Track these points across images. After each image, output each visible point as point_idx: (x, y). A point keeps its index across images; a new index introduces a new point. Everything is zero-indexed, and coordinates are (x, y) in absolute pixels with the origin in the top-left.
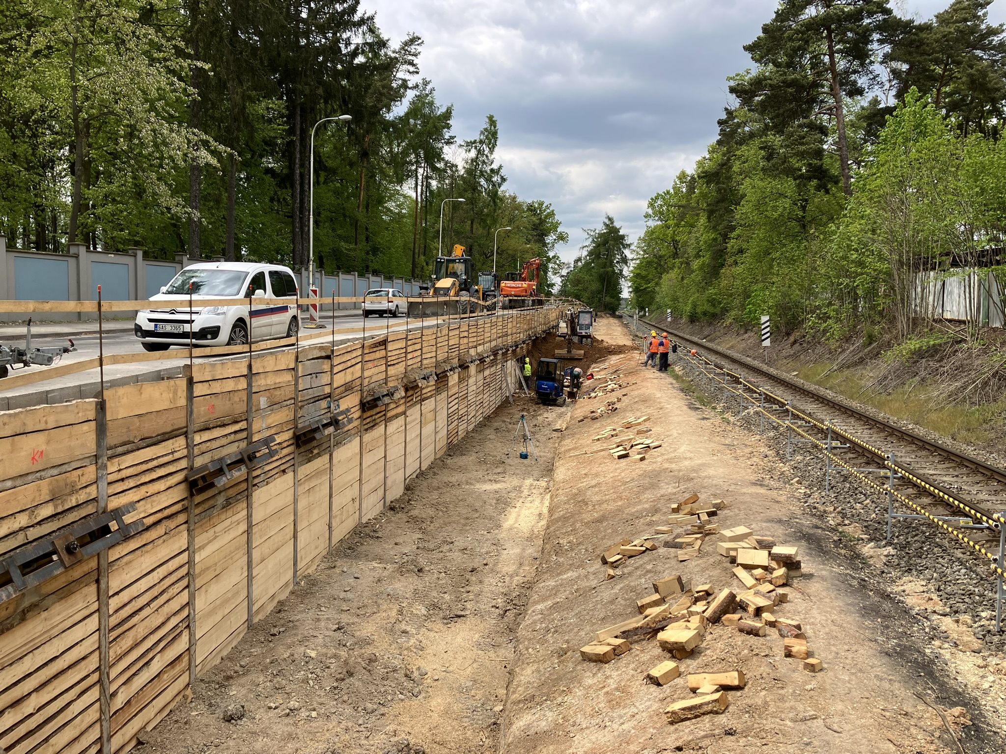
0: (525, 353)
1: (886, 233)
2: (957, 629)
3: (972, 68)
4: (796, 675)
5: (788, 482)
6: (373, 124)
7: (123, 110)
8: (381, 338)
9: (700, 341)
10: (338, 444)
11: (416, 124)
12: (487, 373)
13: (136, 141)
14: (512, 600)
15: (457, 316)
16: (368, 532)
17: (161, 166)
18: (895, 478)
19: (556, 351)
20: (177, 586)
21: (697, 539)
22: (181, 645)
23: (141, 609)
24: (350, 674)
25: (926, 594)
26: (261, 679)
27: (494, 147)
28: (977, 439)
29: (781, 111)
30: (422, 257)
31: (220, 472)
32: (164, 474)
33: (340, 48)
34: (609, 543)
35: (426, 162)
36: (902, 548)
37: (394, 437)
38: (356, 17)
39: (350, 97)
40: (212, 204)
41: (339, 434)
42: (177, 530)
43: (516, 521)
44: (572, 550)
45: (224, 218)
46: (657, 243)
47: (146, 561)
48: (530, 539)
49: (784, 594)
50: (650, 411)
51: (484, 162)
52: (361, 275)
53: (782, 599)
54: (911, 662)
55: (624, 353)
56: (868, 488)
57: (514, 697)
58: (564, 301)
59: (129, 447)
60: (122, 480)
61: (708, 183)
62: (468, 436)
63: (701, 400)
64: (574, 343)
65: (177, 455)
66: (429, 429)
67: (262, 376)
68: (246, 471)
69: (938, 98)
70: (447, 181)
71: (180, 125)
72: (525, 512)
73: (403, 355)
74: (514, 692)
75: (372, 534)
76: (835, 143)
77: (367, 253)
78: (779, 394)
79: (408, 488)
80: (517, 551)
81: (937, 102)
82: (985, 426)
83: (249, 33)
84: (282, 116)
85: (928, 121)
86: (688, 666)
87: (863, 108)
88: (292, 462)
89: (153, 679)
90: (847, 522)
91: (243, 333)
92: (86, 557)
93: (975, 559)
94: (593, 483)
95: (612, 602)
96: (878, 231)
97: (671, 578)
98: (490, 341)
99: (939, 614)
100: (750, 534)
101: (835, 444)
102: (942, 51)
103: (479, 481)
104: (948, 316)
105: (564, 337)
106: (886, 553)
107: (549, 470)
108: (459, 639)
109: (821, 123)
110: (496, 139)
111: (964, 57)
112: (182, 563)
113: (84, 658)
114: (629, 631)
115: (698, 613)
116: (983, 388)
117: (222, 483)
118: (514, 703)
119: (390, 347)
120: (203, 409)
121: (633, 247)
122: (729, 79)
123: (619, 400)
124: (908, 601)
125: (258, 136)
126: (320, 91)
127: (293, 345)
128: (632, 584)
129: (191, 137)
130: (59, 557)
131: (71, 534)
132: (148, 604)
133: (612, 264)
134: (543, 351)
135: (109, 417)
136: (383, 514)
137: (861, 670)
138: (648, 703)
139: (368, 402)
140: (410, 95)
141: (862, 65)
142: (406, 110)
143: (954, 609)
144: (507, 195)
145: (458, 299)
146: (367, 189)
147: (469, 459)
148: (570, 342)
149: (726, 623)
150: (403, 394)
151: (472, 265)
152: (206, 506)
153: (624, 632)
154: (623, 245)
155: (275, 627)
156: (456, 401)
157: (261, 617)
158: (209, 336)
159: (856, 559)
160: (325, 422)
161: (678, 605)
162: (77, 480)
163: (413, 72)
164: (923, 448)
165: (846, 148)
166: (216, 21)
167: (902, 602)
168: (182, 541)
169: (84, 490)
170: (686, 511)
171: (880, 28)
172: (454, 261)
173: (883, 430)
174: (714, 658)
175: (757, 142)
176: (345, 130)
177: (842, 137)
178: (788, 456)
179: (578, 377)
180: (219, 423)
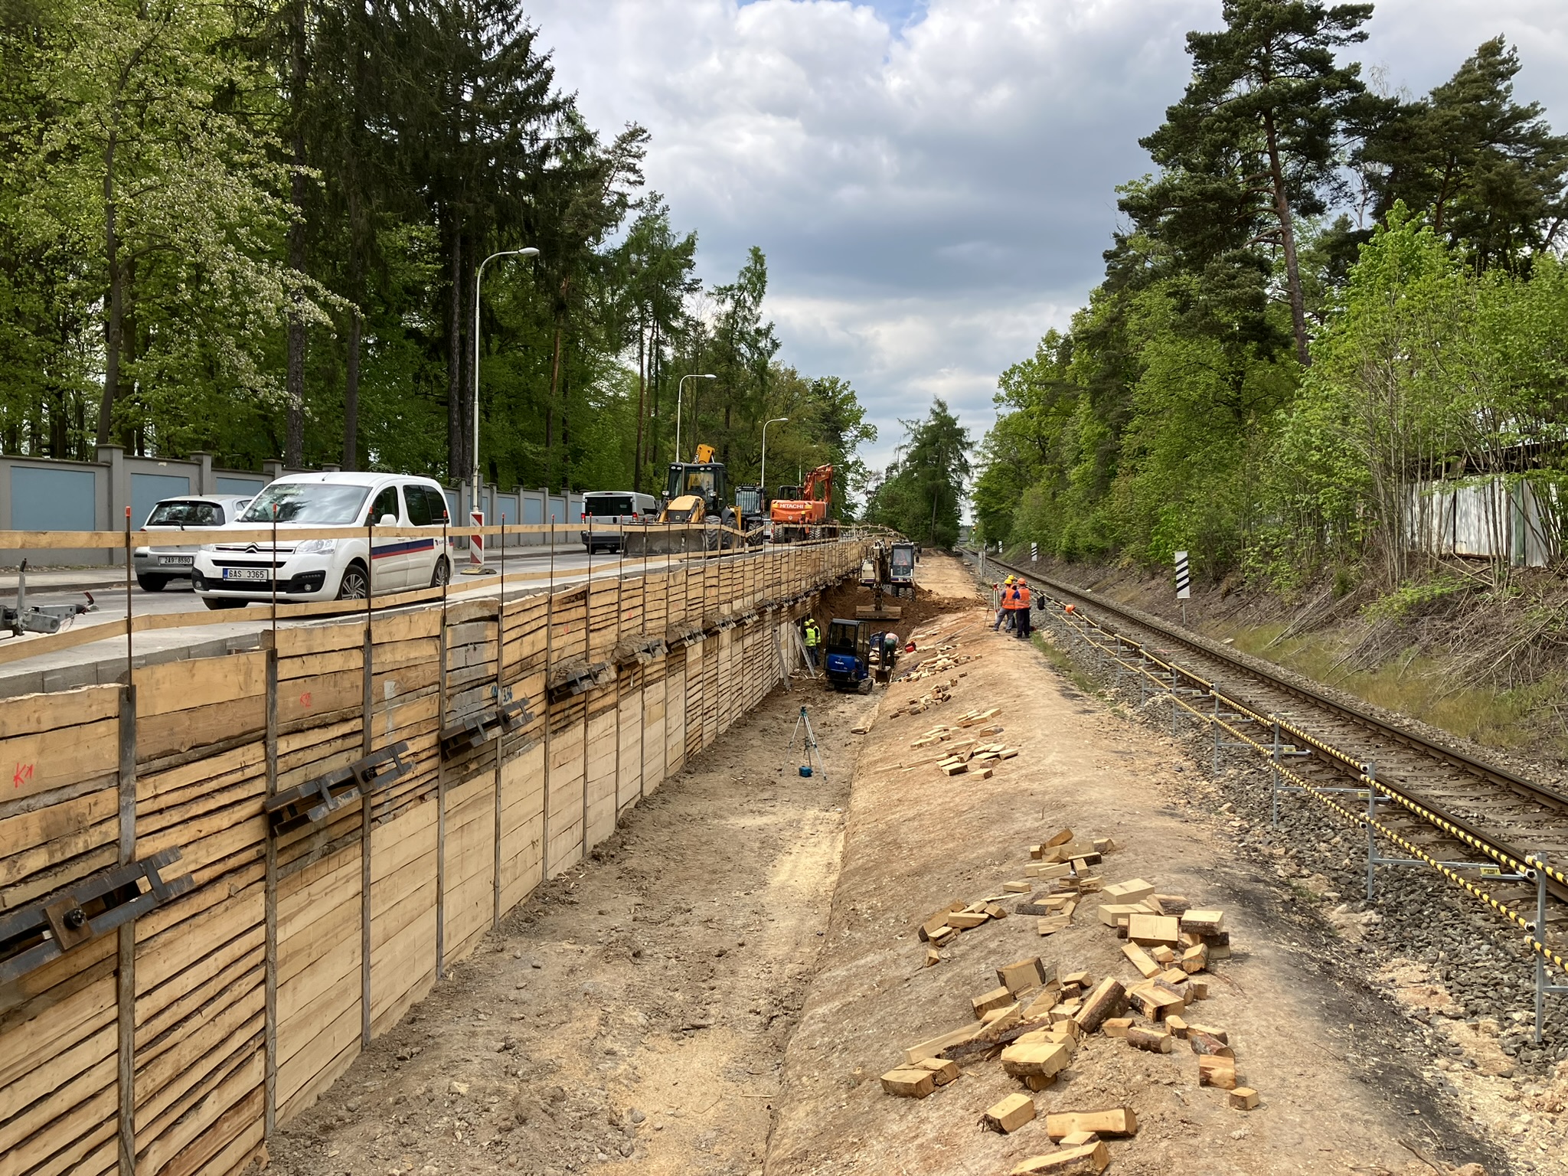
0: (809, 610)
1: (1364, 422)
2: (1475, 1040)
3: (1490, 171)
4: (1217, 1114)
5: (1214, 810)
6: (574, 261)
7: (186, 241)
8: (578, 589)
9: (1081, 592)
10: (509, 754)
11: (640, 262)
12: (748, 641)
13: (206, 288)
14: (781, 1001)
15: (701, 554)
16: (556, 894)
17: (242, 326)
18: (1377, 802)
19: (859, 608)
20: (245, 980)
21: (1068, 899)
22: (253, 1075)
23: (186, 1018)
24: (522, 1121)
25: (1427, 985)
26: (378, 1131)
27: (760, 296)
28: (1511, 740)
29: (1199, 237)
30: (650, 464)
31: (317, 798)
32: (227, 802)
33: (522, 147)
34: (933, 908)
35: (656, 318)
36: (1392, 911)
37: (600, 744)
38: (547, 100)
39: (536, 221)
40: (322, 384)
41: (511, 739)
42: (248, 890)
43: (791, 876)
44: (875, 919)
45: (342, 406)
46: (1013, 441)
47: (197, 942)
48: (812, 904)
49: (1200, 986)
50: (1001, 700)
51: (745, 319)
52: (555, 492)
53: (1199, 994)
54: (1399, 1092)
55: (964, 610)
56: (1338, 818)
57: (777, 1154)
58: (871, 531)
59: (172, 759)
60: (161, 811)
61: (1090, 348)
62: (718, 742)
63: (1082, 684)
64: (886, 595)
65: (249, 773)
66: (655, 730)
67: (387, 647)
68: (359, 796)
69: (1438, 217)
70: (689, 349)
71: (272, 264)
72: (806, 861)
73: (615, 614)
74: (776, 1147)
75: (563, 897)
76: (1285, 286)
77: (565, 459)
78: (1204, 672)
79: (621, 825)
80: (791, 922)
81: (1437, 224)
82: (1522, 720)
83: (381, 124)
84: (433, 250)
85: (1422, 252)
86: (1049, 1102)
87: (1325, 233)
88: (434, 784)
89: (204, 1132)
90: (1305, 872)
91: (361, 581)
92: (96, 934)
93: (1504, 929)
94: (911, 814)
95: (933, 1001)
96: (1352, 420)
97: (1026, 961)
98: (754, 593)
99: (1447, 1016)
100: (1150, 891)
101: (1287, 749)
102: (1443, 145)
103: (733, 812)
104: (1462, 549)
105: (871, 586)
106: (1365, 920)
107: (844, 795)
108: (697, 1064)
109: (1260, 256)
110: (763, 283)
111: (1476, 154)
112: (255, 943)
113: (93, 1097)
114: (957, 1046)
115: (1065, 1017)
116: (1518, 662)
117: (320, 817)
118: (776, 1164)
119: (594, 601)
120: (292, 699)
121: (977, 448)
122: (1119, 189)
123: (954, 683)
124: (1399, 996)
125: (398, 280)
126: (491, 211)
127: (439, 599)
128: (966, 972)
129: (289, 281)
130: (54, 933)
131: (73, 897)
132: (198, 1010)
133: (944, 474)
134: (838, 607)
135: (140, 711)
136: (581, 865)
137: (1320, 1107)
138: (983, 1163)
139: (557, 688)
140: (631, 217)
141: (1321, 168)
142: (625, 240)
143: (1472, 1008)
144: (782, 368)
145: (701, 527)
146: (565, 360)
147: (719, 779)
148: (879, 593)
149: (1109, 1033)
150: (614, 676)
151: (725, 476)
152: (296, 852)
153: (949, 1049)
154: (962, 444)
155: (405, 1045)
156: (700, 686)
157: (382, 1029)
158: (308, 587)
159: (1317, 929)
160: (488, 719)
161: (1036, 1004)
162: (87, 811)
163: (634, 183)
164: (1425, 755)
165: (1301, 294)
166: (331, 106)
167: (1390, 998)
168: (254, 908)
169: (98, 828)
170: (1053, 856)
171: (1346, 112)
172: (696, 469)
173: (1363, 728)
174: (1090, 1088)
175: (1164, 284)
176: (531, 270)
177: (1294, 277)
178: (1214, 768)
179: (892, 647)
180: (317, 722)
